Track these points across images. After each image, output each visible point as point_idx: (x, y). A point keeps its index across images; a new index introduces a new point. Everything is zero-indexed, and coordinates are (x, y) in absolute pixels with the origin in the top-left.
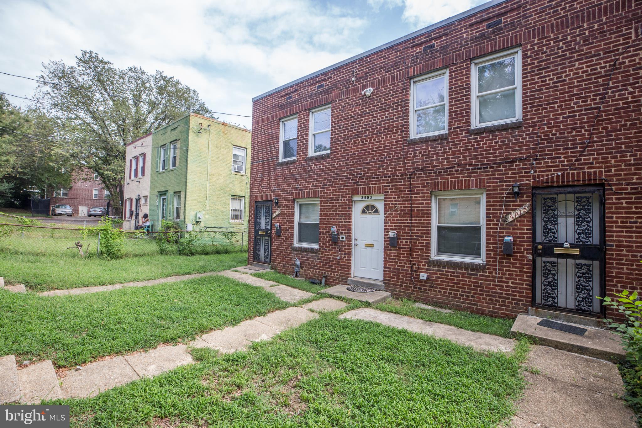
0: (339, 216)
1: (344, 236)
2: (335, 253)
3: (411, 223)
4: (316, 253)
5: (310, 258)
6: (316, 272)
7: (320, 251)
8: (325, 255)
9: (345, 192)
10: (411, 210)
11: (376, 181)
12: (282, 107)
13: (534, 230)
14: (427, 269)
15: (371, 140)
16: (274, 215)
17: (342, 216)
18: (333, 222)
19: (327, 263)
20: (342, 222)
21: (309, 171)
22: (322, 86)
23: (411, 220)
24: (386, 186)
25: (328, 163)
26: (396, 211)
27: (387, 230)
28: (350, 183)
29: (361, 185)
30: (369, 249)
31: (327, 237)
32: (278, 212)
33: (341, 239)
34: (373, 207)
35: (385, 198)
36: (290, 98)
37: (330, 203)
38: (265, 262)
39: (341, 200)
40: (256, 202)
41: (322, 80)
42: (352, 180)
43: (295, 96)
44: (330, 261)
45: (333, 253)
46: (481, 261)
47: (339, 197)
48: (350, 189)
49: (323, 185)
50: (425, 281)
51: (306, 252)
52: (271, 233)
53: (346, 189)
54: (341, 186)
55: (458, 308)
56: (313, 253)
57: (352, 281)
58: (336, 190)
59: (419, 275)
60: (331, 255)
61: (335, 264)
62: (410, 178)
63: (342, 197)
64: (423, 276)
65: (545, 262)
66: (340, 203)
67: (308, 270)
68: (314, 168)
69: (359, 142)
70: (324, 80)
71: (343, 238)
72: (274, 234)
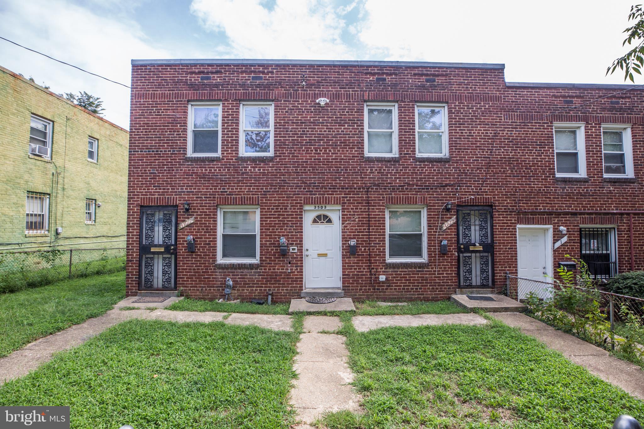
0: (287, 226)
1: (296, 248)
2: (285, 266)
3: (369, 232)
4: (256, 269)
5: (246, 275)
6: (256, 290)
7: (262, 266)
8: (269, 269)
9: (295, 200)
10: (369, 221)
11: (332, 191)
12: (192, 86)
13: (458, 235)
14: (384, 272)
15: (325, 151)
16: (183, 225)
17: (291, 226)
18: (279, 232)
19: (273, 278)
20: (293, 232)
21: (243, 174)
22: (261, 78)
23: (369, 229)
24: (343, 197)
25: (270, 167)
26: (355, 221)
27: (345, 239)
28: (301, 192)
29: (316, 194)
30: (322, 259)
31: (272, 250)
32: (190, 221)
33: (291, 251)
34: (326, 217)
35: (342, 209)
36: (208, 78)
37: (275, 212)
38: (165, 288)
39: (291, 209)
40: (141, 206)
41: (260, 72)
42: (304, 189)
43: (217, 79)
44: (276, 275)
45: (281, 266)
46: (424, 259)
47: (288, 206)
48: (302, 197)
49: (264, 192)
50: (383, 282)
51: (240, 268)
52: (175, 249)
53: (296, 197)
54: (291, 194)
55: (410, 300)
56: (252, 269)
58: (284, 197)
59: (379, 278)
60: (278, 269)
61: (284, 278)
62: (368, 192)
63: (291, 206)
64: (382, 278)
65: (465, 257)
66: (289, 212)
67: (243, 290)
68: (250, 170)
69: (312, 151)
70: (263, 73)
71: (293, 249)
72: (182, 250)
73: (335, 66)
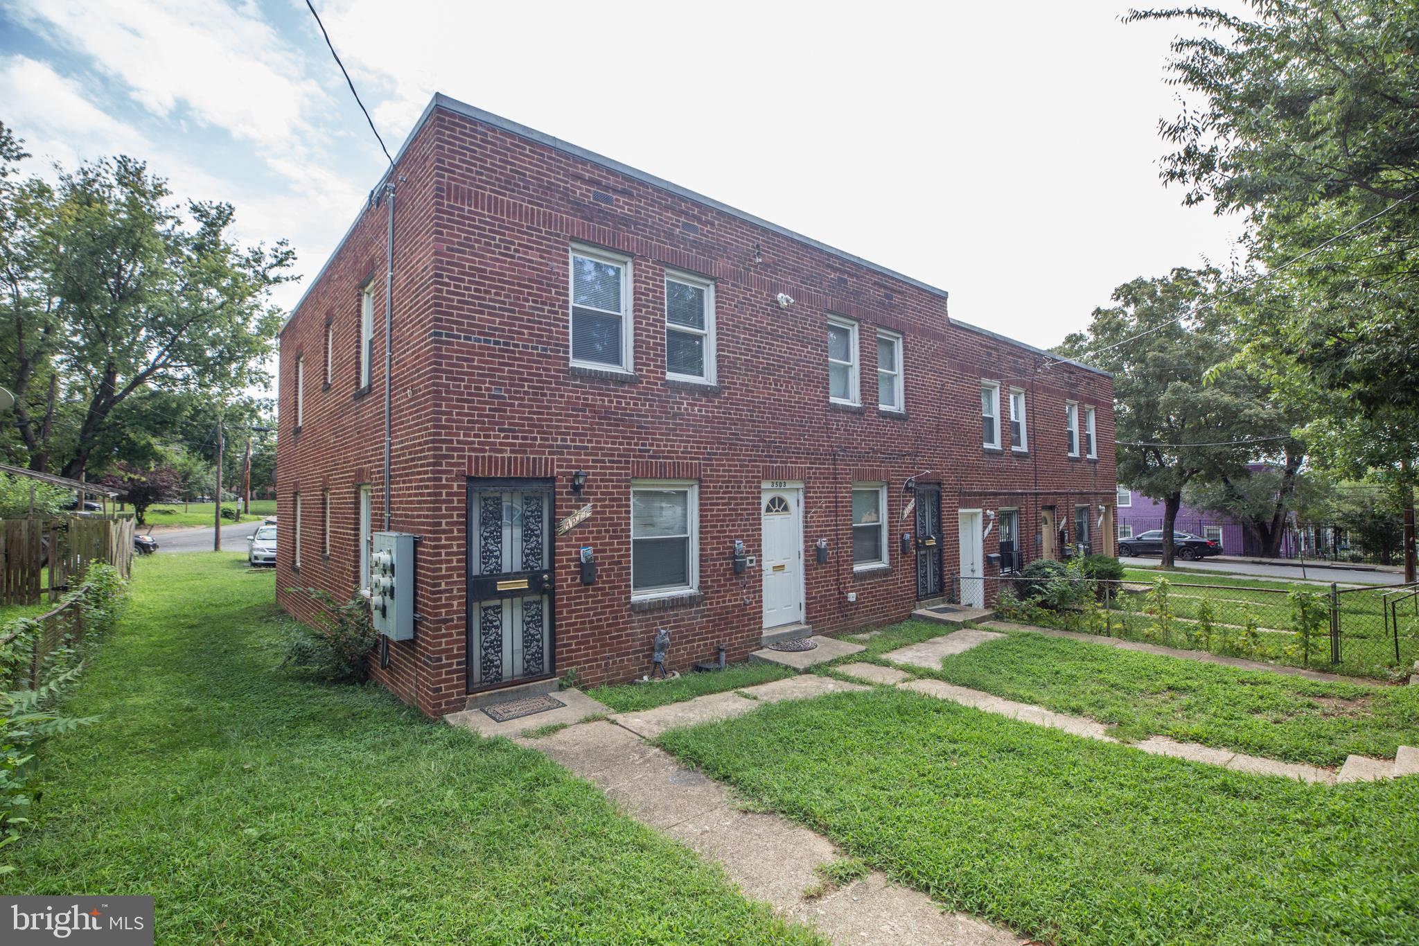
0: (741, 520)
1: (754, 558)
2: (738, 594)
3: (837, 525)
4: (698, 605)
5: (683, 620)
6: (698, 646)
7: (707, 599)
8: (718, 603)
9: (751, 472)
10: (836, 507)
11: (796, 458)
13: (916, 525)
14: (852, 587)
15: (787, 386)
16: (569, 523)
17: (747, 520)
18: (731, 531)
19: (723, 620)
20: (748, 530)
21: (675, 415)
22: (695, 229)
23: (836, 521)
24: (809, 468)
25: (716, 407)
26: (821, 507)
27: (808, 537)
28: (759, 456)
29: (776, 462)
30: (779, 574)
31: (721, 565)
32: (584, 513)
33: (748, 564)
34: (781, 501)
35: (806, 487)
37: (724, 493)
39: (745, 487)
40: (470, 479)
41: (694, 216)
42: (763, 451)
44: (727, 613)
45: (734, 595)
46: (883, 564)
47: (741, 482)
48: (759, 466)
49: (709, 454)
50: (852, 604)
51: (672, 608)
52: (552, 581)
53: (753, 466)
54: (745, 460)
55: (878, 626)
56: (691, 606)
57: (769, 638)
58: (736, 466)
59: (847, 597)
60: (730, 601)
61: (738, 616)
62: (835, 460)
63: (747, 482)
64: (852, 597)
65: (922, 555)
66: (742, 492)
67: (678, 650)
68: (686, 409)
69: (770, 384)
70: (699, 220)
71: (751, 561)
72: (566, 580)
73: (793, 240)
